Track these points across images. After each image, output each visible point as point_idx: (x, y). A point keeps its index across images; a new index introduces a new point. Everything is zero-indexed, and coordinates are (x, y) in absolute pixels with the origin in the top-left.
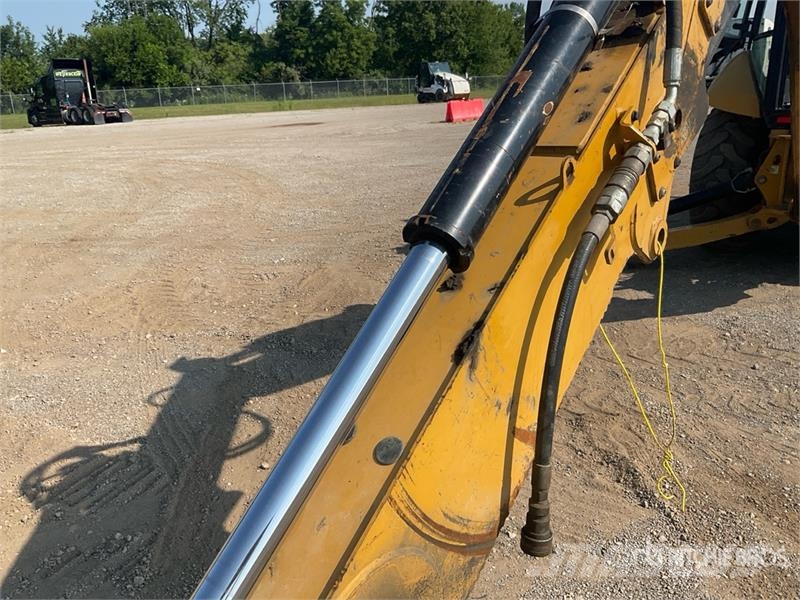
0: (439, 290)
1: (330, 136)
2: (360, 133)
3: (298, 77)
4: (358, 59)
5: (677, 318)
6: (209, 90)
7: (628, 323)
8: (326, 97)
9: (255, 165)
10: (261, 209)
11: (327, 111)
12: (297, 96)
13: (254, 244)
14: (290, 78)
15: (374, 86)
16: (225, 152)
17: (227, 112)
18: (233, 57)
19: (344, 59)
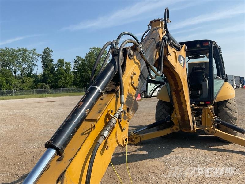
0: (57, 161)
1: (57, 105)
2: (67, 104)
3: (49, 88)
4: (68, 83)
5: (153, 159)
6: (19, 91)
7: (140, 162)
8: (58, 93)
9: (31, 115)
10: (30, 130)
11: (58, 97)
12: (48, 93)
13: (25, 142)
14: (46, 88)
15: (73, 90)
16: (21, 111)
17: (24, 98)
18: (28, 82)
19: (63, 82)
